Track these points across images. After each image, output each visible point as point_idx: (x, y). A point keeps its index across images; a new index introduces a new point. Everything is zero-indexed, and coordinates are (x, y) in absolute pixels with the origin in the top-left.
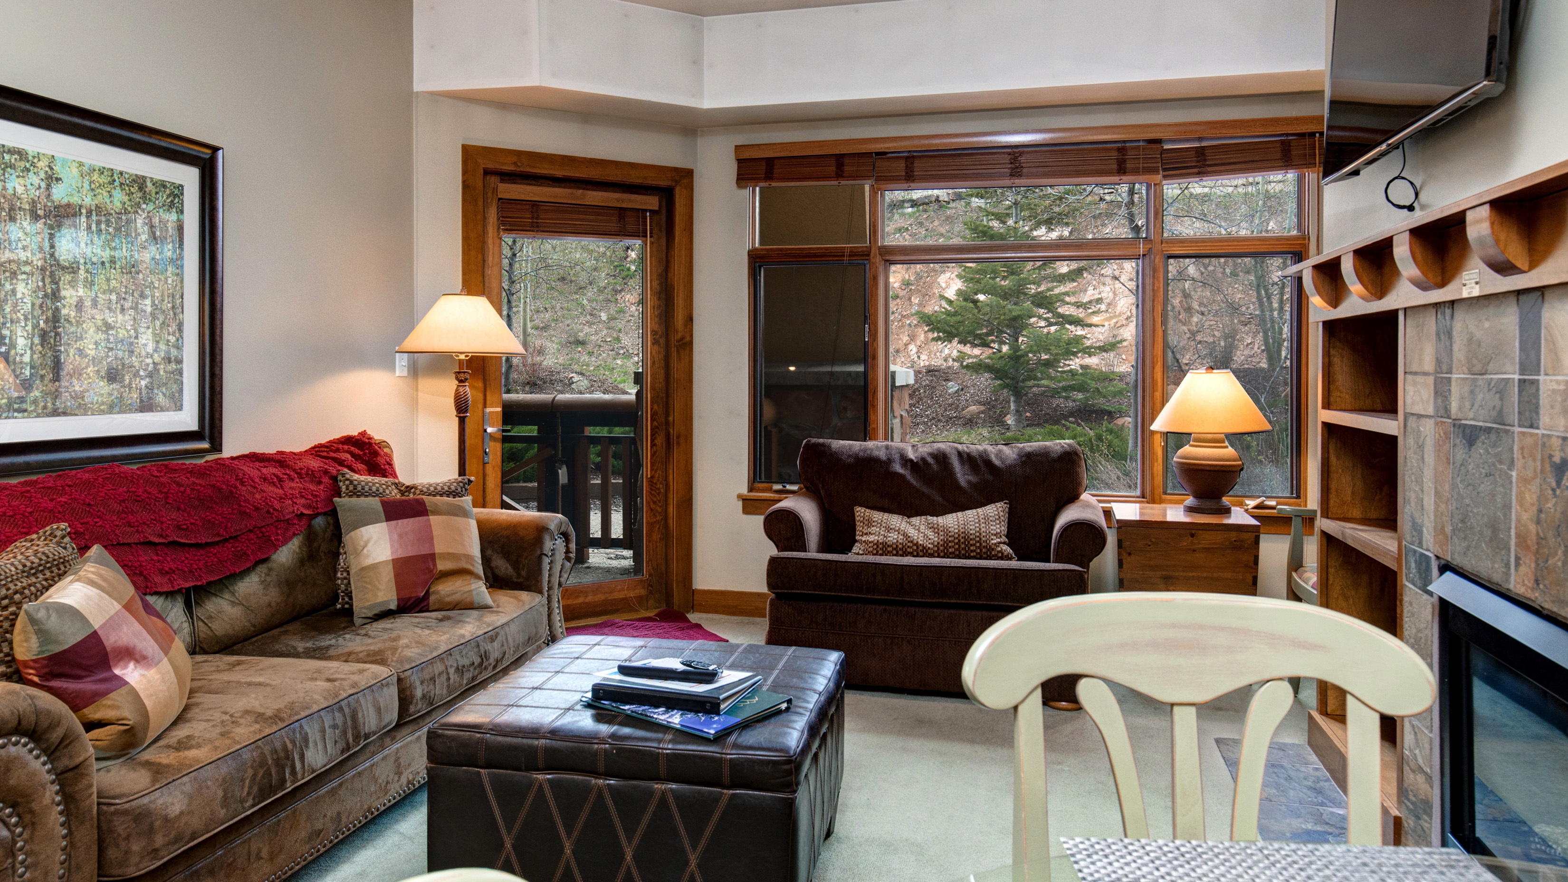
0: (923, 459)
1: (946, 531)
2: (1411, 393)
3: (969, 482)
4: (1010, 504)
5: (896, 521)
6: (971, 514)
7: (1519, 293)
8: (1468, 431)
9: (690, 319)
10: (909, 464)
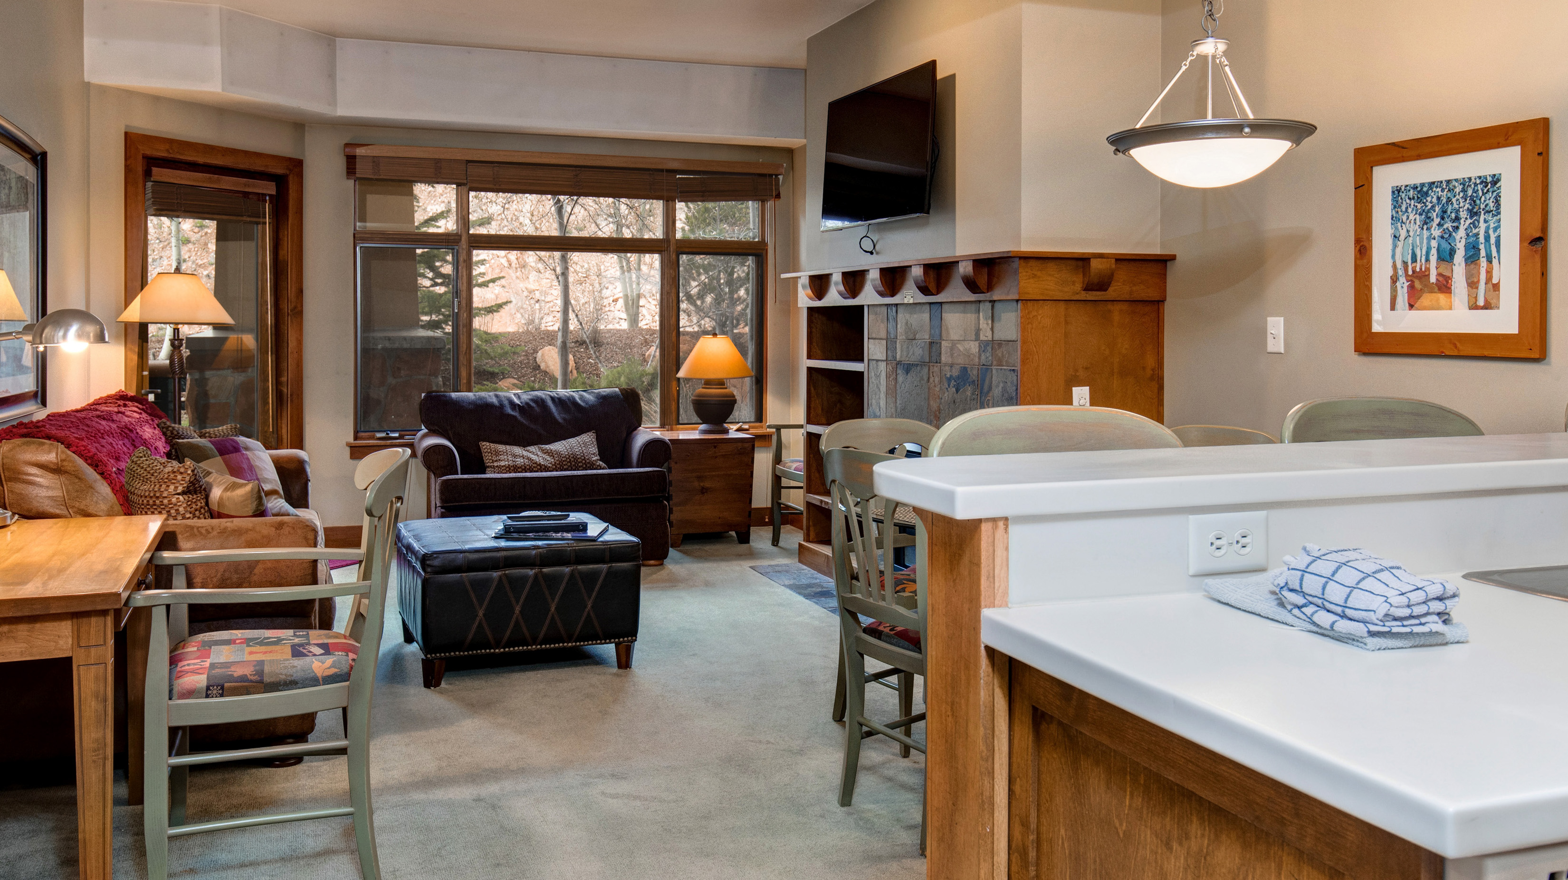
0: (527, 404)
1: (558, 453)
2: (872, 349)
3: (564, 419)
4: (597, 433)
5: (518, 450)
6: (572, 441)
7: (930, 304)
8: (906, 366)
9: (300, 292)
10: (517, 407)
